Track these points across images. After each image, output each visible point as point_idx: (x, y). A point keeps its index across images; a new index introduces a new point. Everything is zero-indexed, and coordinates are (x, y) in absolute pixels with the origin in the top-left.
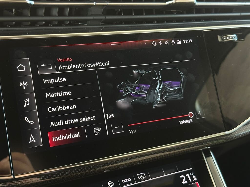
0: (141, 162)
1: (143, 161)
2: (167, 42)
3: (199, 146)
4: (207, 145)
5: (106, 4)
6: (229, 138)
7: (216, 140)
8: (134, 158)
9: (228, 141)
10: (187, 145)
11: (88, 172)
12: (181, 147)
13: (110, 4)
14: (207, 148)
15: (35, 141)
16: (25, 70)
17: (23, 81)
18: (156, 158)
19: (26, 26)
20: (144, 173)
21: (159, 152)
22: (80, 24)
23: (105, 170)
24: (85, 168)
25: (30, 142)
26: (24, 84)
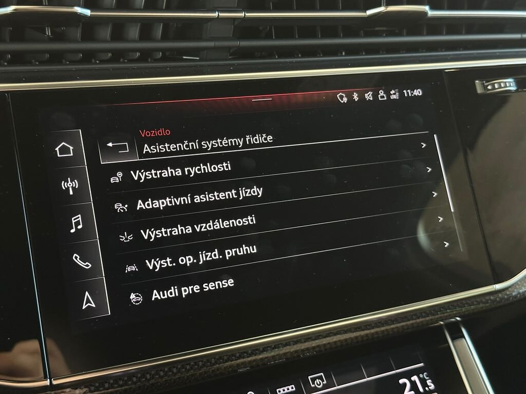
0: (317, 349)
1: (322, 347)
2: (369, 95)
3: (440, 316)
5: (242, 15)
6: (501, 299)
7: (466, 305)
8: (303, 340)
9: (499, 304)
10: (415, 313)
11: (205, 372)
12: (401, 318)
13: (249, 15)
14: (454, 320)
15: (94, 306)
16: (72, 155)
17: (69, 179)
18: (349, 342)
19: (73, 62)
20: (322, 374)
21: (354, 328)
22: (184, 57)
23: (242, 366)
24: (201, 363)
25: (84, 307)
26: (71, 184)
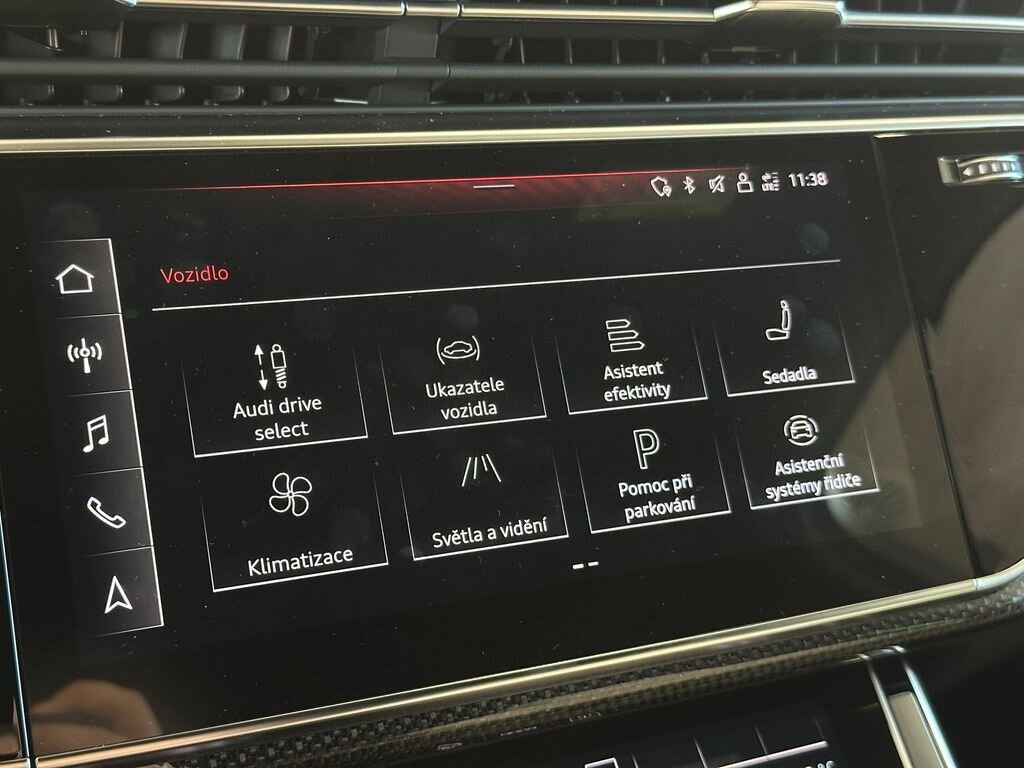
0: (603, 707)
1: (613, 703)
2: (717, 182)
3: (860, 641)
4: (892, 639)
5: (454, 11)
6: (989, 610)
8: (572, 688)
9: (985, 621)
10: (807, 634)
11: (364, 751)
12: (779, 644)
13: (469, 11)
14: (889, 651)
15: (129, 606)
16: (91, 290)
17: (83, 340)
18: (670, 692)
20: (614, 760)
21: (680, 664)
22: (337, 101)
23: (444, 740)
24: (355, 733)
25: (108, 609)
26: (88, 351)
